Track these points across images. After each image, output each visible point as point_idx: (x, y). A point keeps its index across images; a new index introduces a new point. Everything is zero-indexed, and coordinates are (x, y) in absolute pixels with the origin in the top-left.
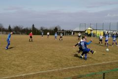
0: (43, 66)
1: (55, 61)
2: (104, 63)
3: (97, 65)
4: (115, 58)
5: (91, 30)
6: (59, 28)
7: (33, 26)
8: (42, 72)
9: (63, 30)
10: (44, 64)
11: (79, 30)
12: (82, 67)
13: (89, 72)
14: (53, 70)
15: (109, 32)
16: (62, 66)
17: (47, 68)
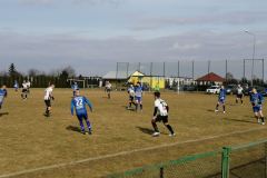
0: (32, 157)
1: (59, 146)
2: (165, 145)
3: (150, 151)
4: (187, 135)
5: (140, 77)
6: (72, 71)
7: (12, 67)
8: (29, 171)
9: (80, 77)
10: (35, 153)
11: (113, 77)
12: (119, 156)
13: (135, 166)
14: (55, 166)
15: (177, 80)
16: (76, 157)
17: (40, 161)
